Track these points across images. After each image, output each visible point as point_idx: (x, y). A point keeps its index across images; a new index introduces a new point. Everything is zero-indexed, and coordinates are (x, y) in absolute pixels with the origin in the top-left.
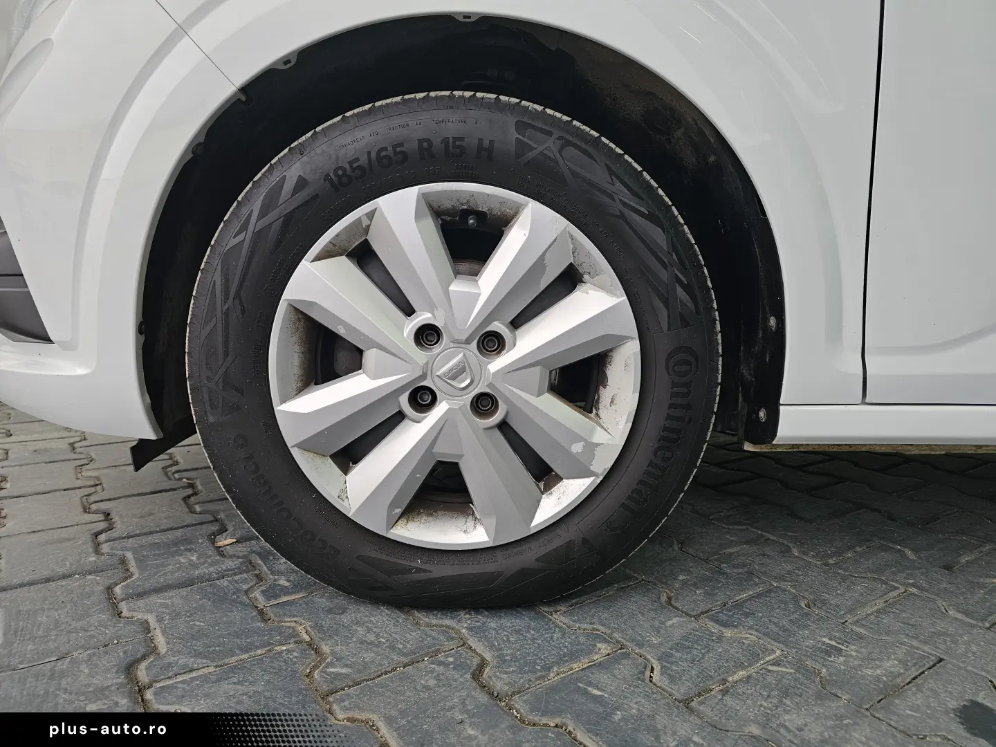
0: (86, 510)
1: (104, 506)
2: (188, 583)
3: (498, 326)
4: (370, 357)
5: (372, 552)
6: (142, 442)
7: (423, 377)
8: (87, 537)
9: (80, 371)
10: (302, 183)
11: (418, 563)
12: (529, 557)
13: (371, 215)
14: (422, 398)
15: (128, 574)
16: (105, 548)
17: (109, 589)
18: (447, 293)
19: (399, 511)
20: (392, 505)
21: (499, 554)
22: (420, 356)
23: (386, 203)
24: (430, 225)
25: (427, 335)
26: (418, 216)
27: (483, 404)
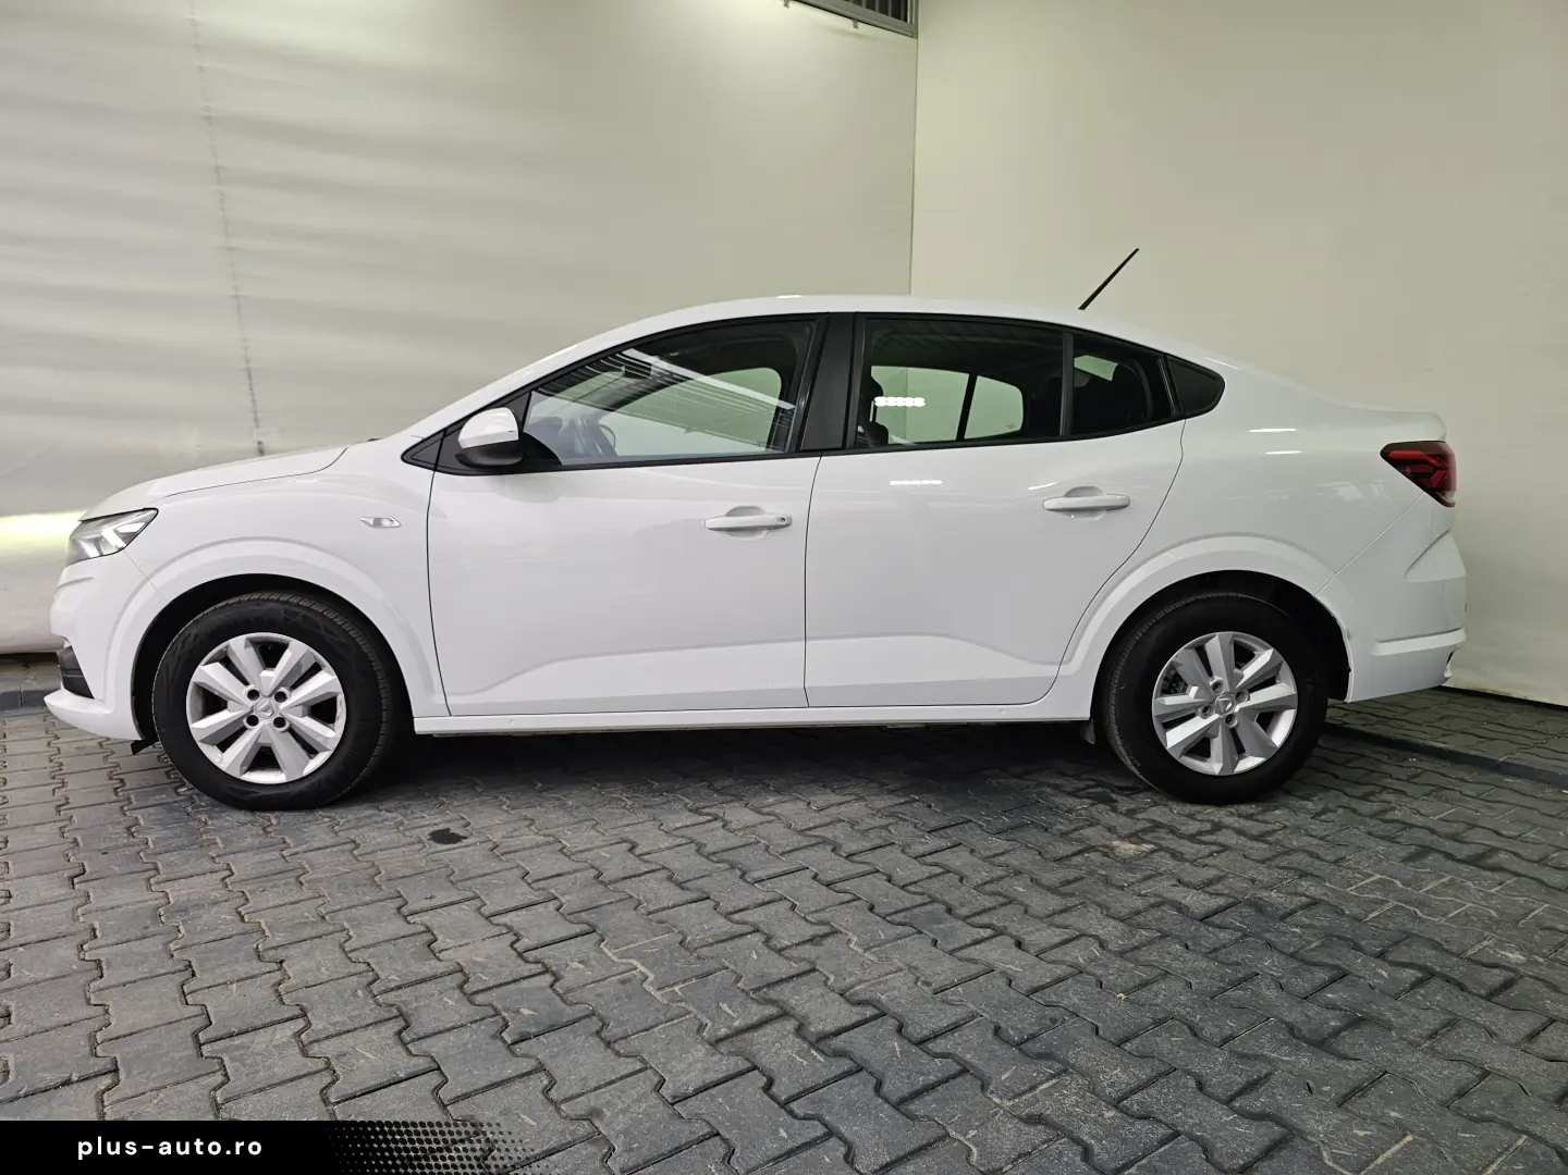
0: (111, 779)
1: (121, 776)
2: (160, 805)
3: (283, 689)
4: (230, 703)
5: (236, 787)
6: (136, 742)
7: (252, 711)
8: (112, 790)
9: (107, 712)
10: (196, 636)
11: (254, 790)
12: (303, 786)
13: (227, 647)
14: (253, 721)
15: (131, 803)
16: (120, 794)
17: (122, 807)
18: (259, 677)
19: (245, 768)
20: (242, 765)
21: (290, 785)
22: (250, 703)
23: (232, 642)
24: (251, 650)
25: (253, 694)
26: (246, 647)
27: (279, 722)
